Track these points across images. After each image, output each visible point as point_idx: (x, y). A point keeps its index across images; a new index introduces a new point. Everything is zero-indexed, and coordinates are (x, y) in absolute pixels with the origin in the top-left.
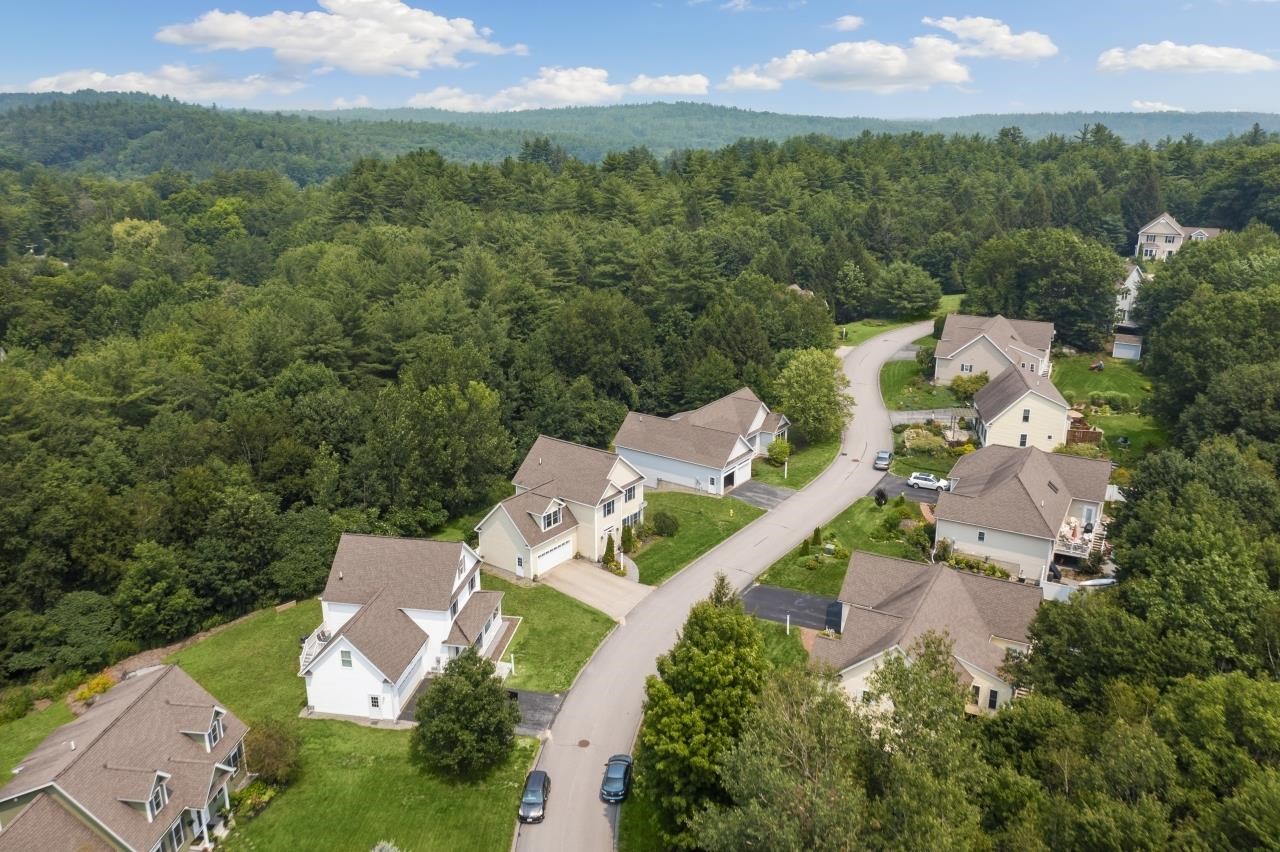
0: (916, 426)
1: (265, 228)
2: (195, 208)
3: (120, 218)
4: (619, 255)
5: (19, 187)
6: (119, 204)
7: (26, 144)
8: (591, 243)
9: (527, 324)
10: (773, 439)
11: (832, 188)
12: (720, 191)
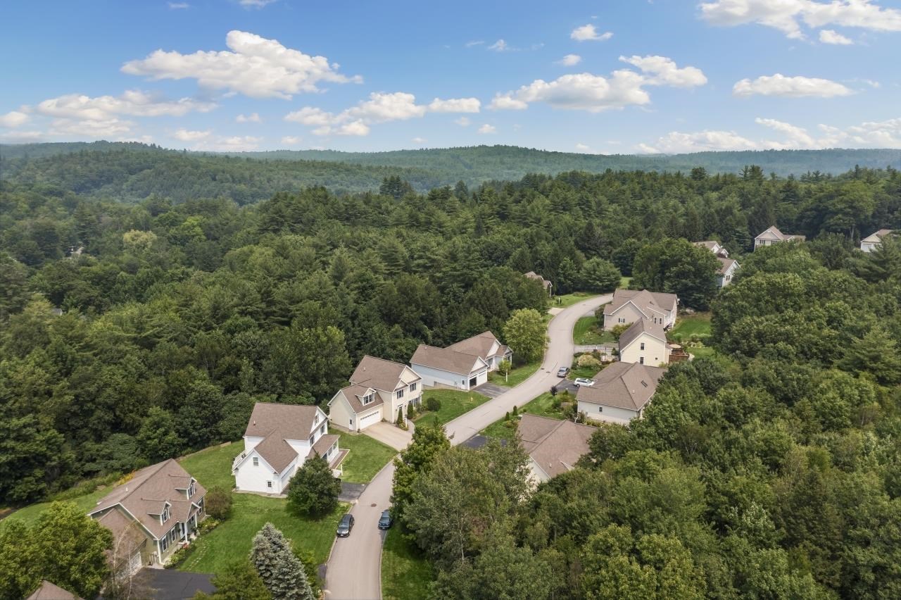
0: (588, 354)
1: (217, 235)
2: (174, 223)
3: (128, 229)
4: (428, 254)
5: (62, 208)
6: (127, 220)
7: (63, 178)
8: (413, 246)
9: (368, 295)
10: (502, 360)
11: (570, 210)
12: (498, 213)
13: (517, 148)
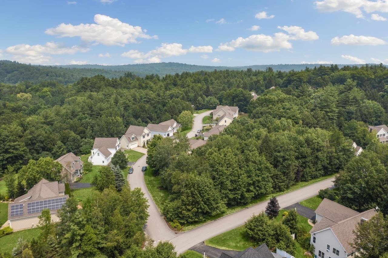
0: (207, 126)
1: (57, 95)
2: (37, 91)
3: (19, 93)
4: (148, 96)
6: (17, 90)
8: (142, 95)
9: (127, 109)
10: (178, 128)
11: (200, 82)
12: (173, 84)
13: (178, 63)
